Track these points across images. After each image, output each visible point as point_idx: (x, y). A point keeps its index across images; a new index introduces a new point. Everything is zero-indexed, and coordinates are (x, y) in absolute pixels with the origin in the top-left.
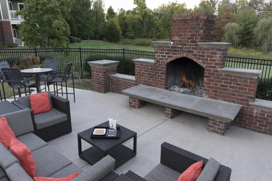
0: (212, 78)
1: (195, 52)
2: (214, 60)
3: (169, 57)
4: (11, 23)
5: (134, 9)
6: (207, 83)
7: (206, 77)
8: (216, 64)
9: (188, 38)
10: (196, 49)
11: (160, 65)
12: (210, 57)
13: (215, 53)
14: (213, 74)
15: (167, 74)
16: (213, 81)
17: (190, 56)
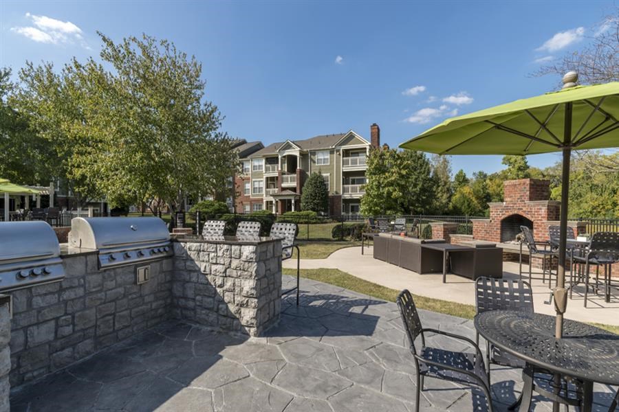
0: (540, 229)
1: (524, 209)
2: (540, 215)
3: (503, 214)
4: (342, 198)
5: (503, 171)
6: (536, 234)
7: (536, 228)
8: (542, 217)
9: (518, 199)
10: (525, 206)
11: (495, 222)
12: (537, 212)
13: (541, 209)
14: (541, 226)
15: (503, 229)
16: (541, 231)
17: (520, 213)
